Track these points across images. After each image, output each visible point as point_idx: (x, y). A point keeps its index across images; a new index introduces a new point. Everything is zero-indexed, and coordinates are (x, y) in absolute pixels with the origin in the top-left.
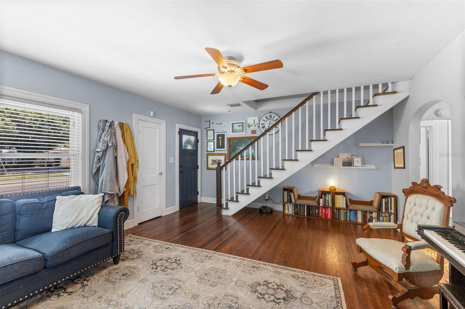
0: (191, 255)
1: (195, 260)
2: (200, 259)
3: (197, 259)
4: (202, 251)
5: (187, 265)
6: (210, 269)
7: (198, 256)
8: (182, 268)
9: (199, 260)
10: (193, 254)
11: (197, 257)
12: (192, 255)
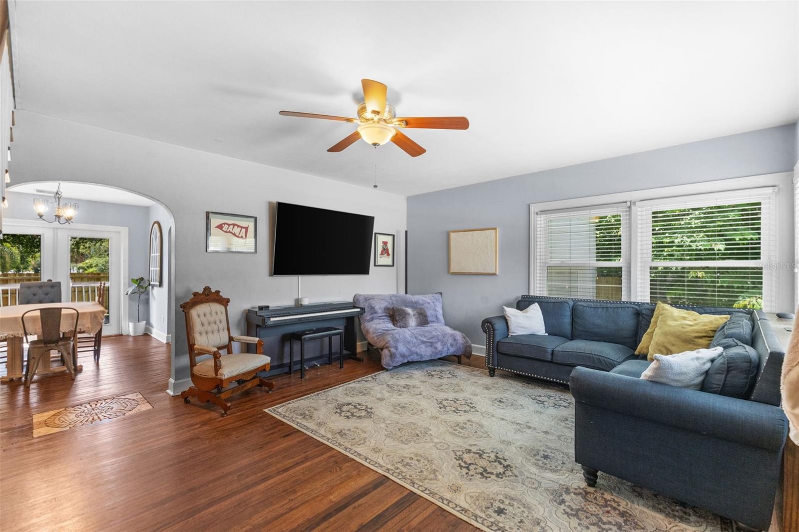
0: (437, 473)
1: (431, 462)
2: (422, 462)
3: (426, 463)
4: (413, 483)
5: (445, 455)
6: (410, 442)
7: (423, 470)
8: (453, 451)
9: (422, 460)
10: (432, 476)
11: (426, 467)
12: (436, 476)
